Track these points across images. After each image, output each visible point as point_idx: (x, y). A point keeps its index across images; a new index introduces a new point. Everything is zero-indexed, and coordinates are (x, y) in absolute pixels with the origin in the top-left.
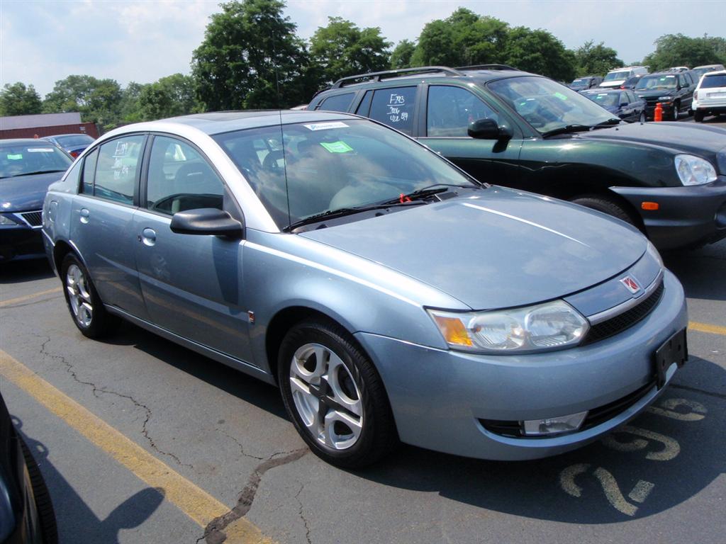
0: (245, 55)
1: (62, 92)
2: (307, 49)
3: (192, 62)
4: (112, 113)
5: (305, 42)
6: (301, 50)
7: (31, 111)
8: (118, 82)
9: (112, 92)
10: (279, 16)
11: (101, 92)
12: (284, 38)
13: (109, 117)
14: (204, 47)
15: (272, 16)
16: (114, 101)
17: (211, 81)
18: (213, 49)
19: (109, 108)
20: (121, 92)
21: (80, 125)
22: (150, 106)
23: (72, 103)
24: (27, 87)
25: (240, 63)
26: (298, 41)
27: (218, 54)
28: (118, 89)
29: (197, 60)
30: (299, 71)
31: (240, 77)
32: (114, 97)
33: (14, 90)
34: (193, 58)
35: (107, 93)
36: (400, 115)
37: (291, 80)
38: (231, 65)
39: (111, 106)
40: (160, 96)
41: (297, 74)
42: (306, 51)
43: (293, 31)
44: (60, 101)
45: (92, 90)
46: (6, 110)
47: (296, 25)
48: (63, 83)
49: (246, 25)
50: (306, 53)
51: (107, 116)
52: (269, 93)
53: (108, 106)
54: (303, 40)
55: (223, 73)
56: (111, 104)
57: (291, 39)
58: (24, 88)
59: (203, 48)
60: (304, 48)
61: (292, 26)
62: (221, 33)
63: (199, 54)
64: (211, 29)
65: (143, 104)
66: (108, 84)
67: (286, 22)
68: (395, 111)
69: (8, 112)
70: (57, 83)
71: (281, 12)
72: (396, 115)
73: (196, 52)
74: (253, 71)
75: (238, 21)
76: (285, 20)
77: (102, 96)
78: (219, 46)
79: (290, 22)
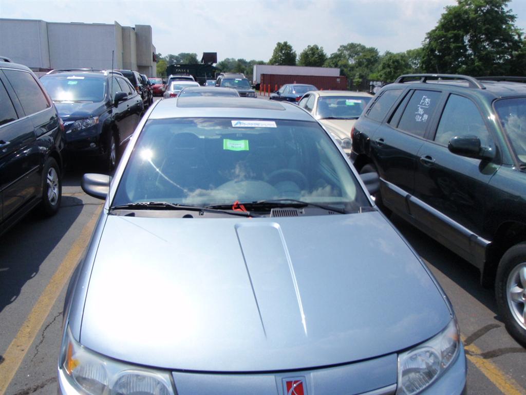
0: (466, 39)
1: (341, 53)
2: (522, 37)
3: (425, 41)
4: (369, 71)
5: (521, 31)
6: (516, 37)
7: (317, 64)
8: (378, 50)
9: (372, 57)
10: (502, 9)
11: (365, 56)
12: (504, 27)
13: (366, 73)
14: (436, 30)
15: (496, 9)
16: (372, 63)
17: (435, 56)
18: (443, 32)
19: (368, 68)
20: (379, 57)
21: (338, 77)
22: (388, 70)
23: (345, 61)
24: (319, 48)
25: (460, 44)
26: (516, 30)
27: (445, 36)
28: (378, 54)
29: (428, 40)
30: (511, 55)
31: (459, 55)
32: (373, 60)
33: (312, 49)
34: (426, 38)
35: (369, 57)
36: (422, 116)
37: (501, 61)
38: (452, 46)
39: (369, 66)
40: (396, 63)
41: (508, 57)
42: (521, 39)
43: (512, 21)
44: (338, 59)
45: (361, 54)
46: (304, 62)
47: (516, 16)
48: (344, 47)
49: (472, 15)
50: (520, 41)
51: (365, 72)
52: (478, 69)
53: (367, 66)
54: (520, 29)
55: (445, 51)
56: (369, 65)
57: (510, 28)
58: (318, 49)
59: (434, 31)
60: (519, 36)
61: (512, 18)
62: (451, 21)
63: (431, 35)
64: (445, 17)
65: (384, 68)
66: (372, 51)
67: (508, 14)
68: (421, 111)
69: (304, 63)
70: (341, 46)
71: (506, 5)
72: (420, 115)
73: (428, 33)
74: (470, 52)
75: (466, 12)
76: (508, 12)
77: (365, 59)
78: (447, 30)
79: (511, 14)
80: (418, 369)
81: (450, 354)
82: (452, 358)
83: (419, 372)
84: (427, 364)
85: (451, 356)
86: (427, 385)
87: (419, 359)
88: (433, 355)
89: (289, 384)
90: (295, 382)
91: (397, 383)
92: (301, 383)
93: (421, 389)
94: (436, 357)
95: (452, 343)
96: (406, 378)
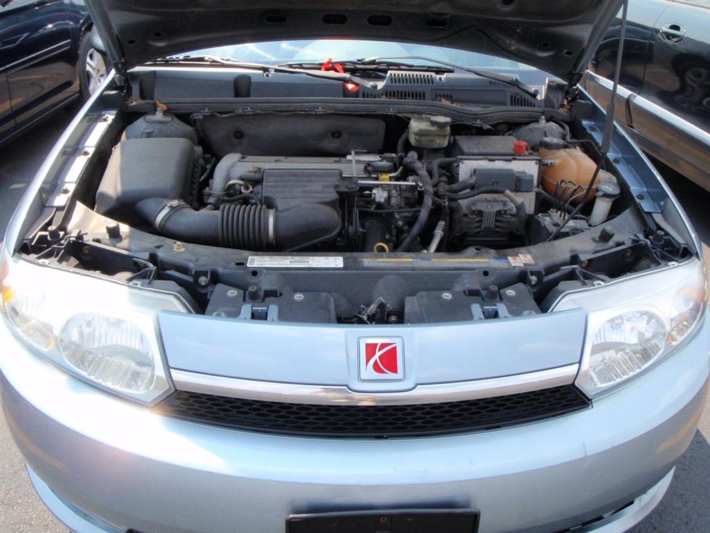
80: (622, 344)
81: (685, 323)
82: (690, 331)
83: (623, 350)
84: (641, 335)
85: (687, 327)
86: (638, 371)
87: (627, 326)
88: (653, 320)
89: (371, 349)
90: (383, 346)
91: (580, 362)
92: (394, 349)
93: (625, 377)
94: (660, 324)
95: (691, 305)
96: (598, 357)
